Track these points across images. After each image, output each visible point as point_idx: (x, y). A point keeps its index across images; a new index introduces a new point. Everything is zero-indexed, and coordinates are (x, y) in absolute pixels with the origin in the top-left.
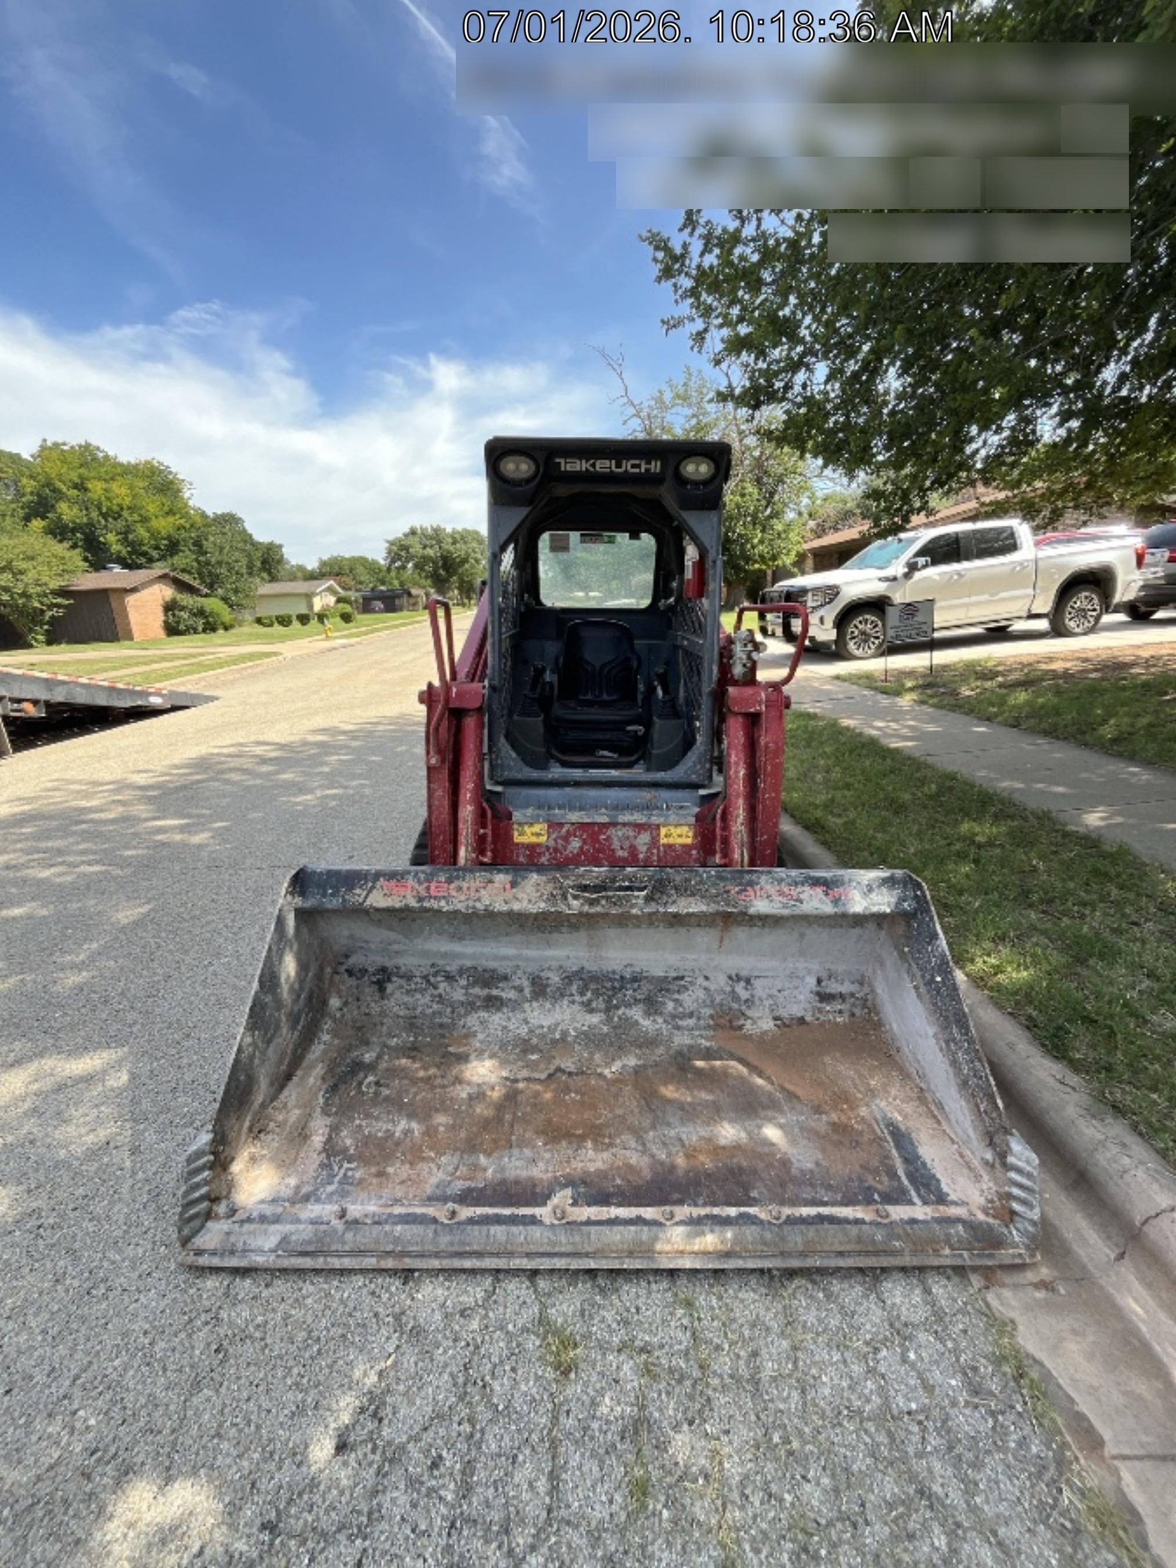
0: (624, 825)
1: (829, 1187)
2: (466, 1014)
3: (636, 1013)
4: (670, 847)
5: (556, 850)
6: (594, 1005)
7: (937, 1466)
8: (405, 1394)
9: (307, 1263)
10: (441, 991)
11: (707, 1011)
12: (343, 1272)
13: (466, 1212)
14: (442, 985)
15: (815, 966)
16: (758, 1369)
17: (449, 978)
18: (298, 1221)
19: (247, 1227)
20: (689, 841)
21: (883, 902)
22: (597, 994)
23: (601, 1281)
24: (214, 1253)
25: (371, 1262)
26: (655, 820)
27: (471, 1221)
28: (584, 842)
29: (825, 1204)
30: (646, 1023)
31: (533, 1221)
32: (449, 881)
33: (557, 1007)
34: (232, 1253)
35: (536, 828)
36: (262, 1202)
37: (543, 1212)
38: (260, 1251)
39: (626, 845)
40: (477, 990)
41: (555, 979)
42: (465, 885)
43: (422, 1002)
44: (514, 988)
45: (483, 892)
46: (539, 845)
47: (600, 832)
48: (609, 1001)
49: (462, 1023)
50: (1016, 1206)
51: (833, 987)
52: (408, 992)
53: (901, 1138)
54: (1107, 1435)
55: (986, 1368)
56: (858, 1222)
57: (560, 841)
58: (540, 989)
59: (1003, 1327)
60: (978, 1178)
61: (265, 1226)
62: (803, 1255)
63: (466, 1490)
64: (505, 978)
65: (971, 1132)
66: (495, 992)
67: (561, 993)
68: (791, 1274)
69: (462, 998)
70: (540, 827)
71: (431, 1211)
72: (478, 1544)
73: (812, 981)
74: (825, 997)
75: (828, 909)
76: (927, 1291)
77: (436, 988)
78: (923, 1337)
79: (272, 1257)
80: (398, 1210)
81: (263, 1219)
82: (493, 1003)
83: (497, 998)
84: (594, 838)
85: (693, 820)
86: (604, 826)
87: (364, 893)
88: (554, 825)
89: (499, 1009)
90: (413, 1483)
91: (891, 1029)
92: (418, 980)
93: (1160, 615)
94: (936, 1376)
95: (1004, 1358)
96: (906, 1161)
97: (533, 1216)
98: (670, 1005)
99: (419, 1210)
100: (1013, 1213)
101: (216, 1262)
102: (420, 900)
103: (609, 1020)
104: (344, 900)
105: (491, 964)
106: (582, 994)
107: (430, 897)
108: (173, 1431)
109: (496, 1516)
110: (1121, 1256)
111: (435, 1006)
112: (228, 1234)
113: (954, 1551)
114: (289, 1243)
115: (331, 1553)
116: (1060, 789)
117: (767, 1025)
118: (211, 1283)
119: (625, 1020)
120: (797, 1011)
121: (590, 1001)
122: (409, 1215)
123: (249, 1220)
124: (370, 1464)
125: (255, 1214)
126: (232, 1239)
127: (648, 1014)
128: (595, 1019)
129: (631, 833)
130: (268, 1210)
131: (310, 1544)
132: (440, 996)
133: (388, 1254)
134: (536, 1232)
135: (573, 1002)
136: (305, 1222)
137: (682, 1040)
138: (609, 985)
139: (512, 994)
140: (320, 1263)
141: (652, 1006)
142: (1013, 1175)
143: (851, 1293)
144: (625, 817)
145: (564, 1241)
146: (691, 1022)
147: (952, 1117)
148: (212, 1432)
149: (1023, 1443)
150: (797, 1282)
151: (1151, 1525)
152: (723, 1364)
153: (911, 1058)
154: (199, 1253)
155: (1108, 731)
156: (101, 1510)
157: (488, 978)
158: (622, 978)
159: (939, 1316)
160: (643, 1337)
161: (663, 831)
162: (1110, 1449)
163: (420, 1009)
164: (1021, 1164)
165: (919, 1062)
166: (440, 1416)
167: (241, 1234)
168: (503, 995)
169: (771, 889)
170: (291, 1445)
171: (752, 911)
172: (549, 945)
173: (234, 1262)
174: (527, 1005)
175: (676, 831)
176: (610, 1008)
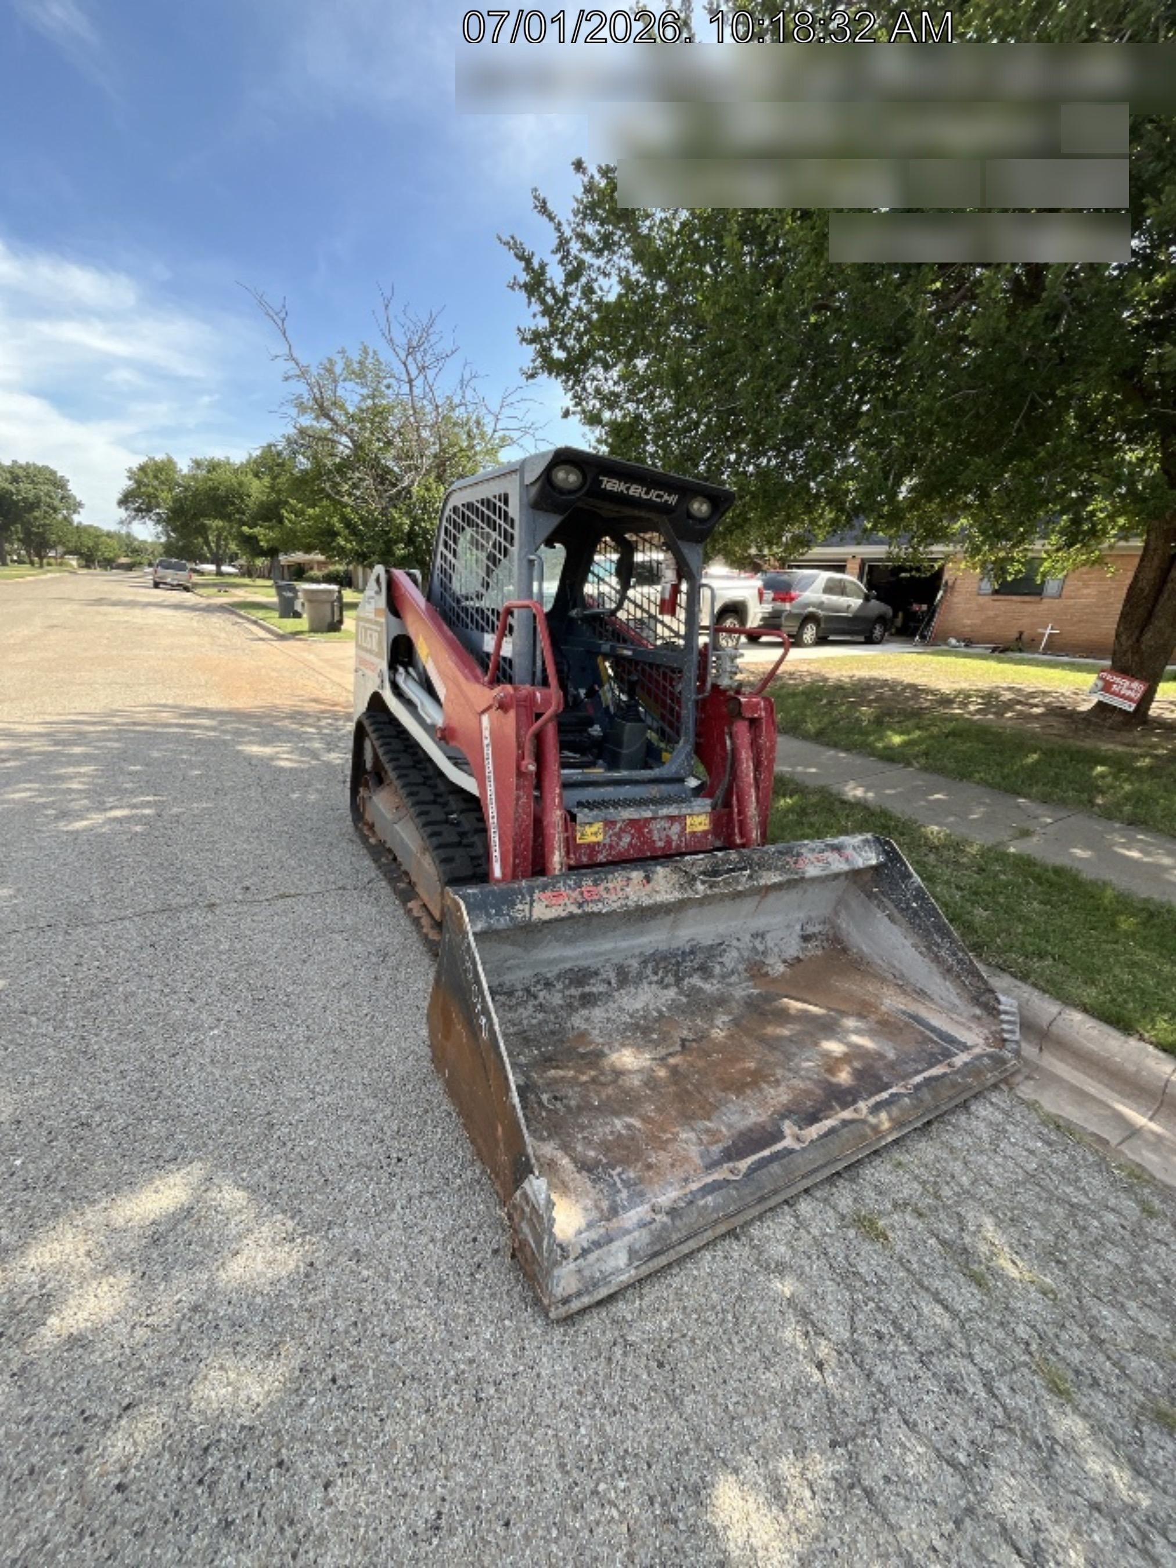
0: (662, 818)
1: (914, 1061)
2: (570, 1015)
3: (696, 980)
4: (693, 833)
5: (611, 846)
6: (666, 980)
7: (1066, 1189)
8: (819, 1308)
9: (662, 1261)
10: (541, 999)
11: (741, 967)
12: (690, 1255)
13: (744, 1165)
14: (541, 994)
15: (802, 915)
16: (961, 1186)
17: (548, 985)
18: (628, 1232)
19: (592, 1257)
20: (706, 828)
21: (871, 858)
22: (667, 972)
23: (845, 1175)
24: (579, 1294)
25: (709, 1235)
26: (684, 811)
27: (752, 1170)
28: (633, 836)
30: (707, 987)
31: (787, 1151)
32: (596, 884)
33: (640, 991)
34: (595, 1285)
35: (594, 829)
36: (580, 1232)
37: (788, 1142)
38: (618, 1271)
39: (663, 834)
40: (573, 991)
42: (610, 885)
43: (526, 1014)
44: (603, 981)
45: (628, 889)
46: (598, 843)
47: (645, 827)
48: (676, 975)
49: (569, 1025)
50: (1006, 1036)
51: (810, 930)
52: (510, 1008)
53: (916, 1018)
54: (1106, 1136)
55: (1044, 1130)
57: (614, 838)
58: (624, 978)
59: (1034, 1106)
60: (969, 1029)
61: (605, 1249)
63: (909, 1338)
64: (596, 973)
65: (957, 1001)
66: (587, 989)
67: (640, 977)
68: (929, 1123)
69: (560, 1002)
70: (598, 826)
71: (717, 1176)
72: (946, 1362)
73: (798, 927)
74: (806, 938)
76: (992, 1103)
77: (535, 997)
78: (1009, 1128)
79: (633, 1272)
80: (694, 1186)
81: (597, 1244)
82: (588, 1000)
83: (591, 994)
84: (640, 831)
85: (709, 809)
86: (648, 821)
87: (527, 907)
88: (609, 823)
89: (594, 1005)
90: (882, 1356)
91: (861, 950)
92: (520, 993)
93: (764, 639)
96: (930, 1030)
97: (785, 1148)
98: (717, 970)
99: (709, 1179)
100: (1005, 1040)
101: (586, 1300)
102: (580, 906)
103: (681, 992)
104: (512, 918)
105: (584, 963)
106: (656, 973)
107: (587, 902)
108: (697, 1440)
109: (938, 1342)
110: (1041, 1049)
111: (541, 1016)
112: (579, 1271)
113: (1103, 1224)
114: (636, 1252)
115: (885, 1428)
116: (813, 770)
117: (781, 968)
118: (590, 1322)
119: (693, 987)
120: (794, 953)
121: (662, 979)
122: (705, 1186)
123: (585, 1252)
124: (847, 1362)
125: (585, 1245)
126: (587, 1273)
127: (705, 979)
128: (672, 993)
129: (667, 825)
130: (593, 1235)
131: (870, 1433)
132: (541, 1005)
133: (716, 1222)
135: (650, 983)
136: (634, 1230)
138: (673, 961)
139: (603, 988)
140: (672, 1255)
141: (705, 971)
142: (1003, 1017)
143: (962, 1120)
144: (665, 811)
145: (818, 1156)
146: (734, 978)
147: (936, 997)
148: (727, 1419)
149: (1084, 1159)
150: (935, 1126)
153: (885, 966)
154: (566, 1301)
155: (811, 727)
156: (711, 1528)
157: (580, 977)
158: (683, 953)
159: (1006, 1113)
160: (898, 1197)
161: (689, 821)
162: (1114, 1143)
163: (525, 1022)
164: (1008, 1008)
165: (894, 967)
166: (854, 1309)
167: (591, 1265)
168: (594, 990)
170: (788, 1388)
171: (807, 875)
172: (642, 933)
173: (603, 1292)
174: (616, 994)
175: (697, 820)
176: (679, 981)
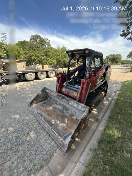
1: (58, 131)
3: (65, 110)
4: (74, 96)
5: (65, 92)
7: (39, 151)
10: (54, 101)
11: (70, 114)
12: (31, 113)
21: (83, 109)
22: (63, 107)
26: (73, 92)
29: (55, 131)
31: (40, 117)
37: (41, 117)
39: (71, 94)
41: (60, 104)
45: (53, 93)
52: (52, 100)
54: (50, 164)
55: (50, 152)
56: (56, 135)
59: (56, 152)
62: (50, 133)
70: (65, 90)
71: (37, 113)
75: (76, 107)
76: (55, 144)
78: (50, 146)
81: (31, 108)
84: (68, 92)
85: (77, 93)
87: (47, 90)
94: (47, 148)
95: (52, 153)
96: (67, 136)
98: (68, 111)
107: (50, 92)
114: (31, 110)
117: (75, 118)
120: (79, 119)
127: (66, 111)
134: (39, 118)
135: (61, 107)
137: (66, 115)
141: (66, 110)
143: (50, 139)
144: (71, 91)
145: (40, 120)
146: (68, 114)
151: (42, 170)
152: (38, 134)
157: (57, 101)
159: (53, 146)
160: (37, 128)
162: (48, 165)
168: (57, 103)
169: (72, 102)
174: (58, 105)
175: (75, 94)
176: (63, 109)
